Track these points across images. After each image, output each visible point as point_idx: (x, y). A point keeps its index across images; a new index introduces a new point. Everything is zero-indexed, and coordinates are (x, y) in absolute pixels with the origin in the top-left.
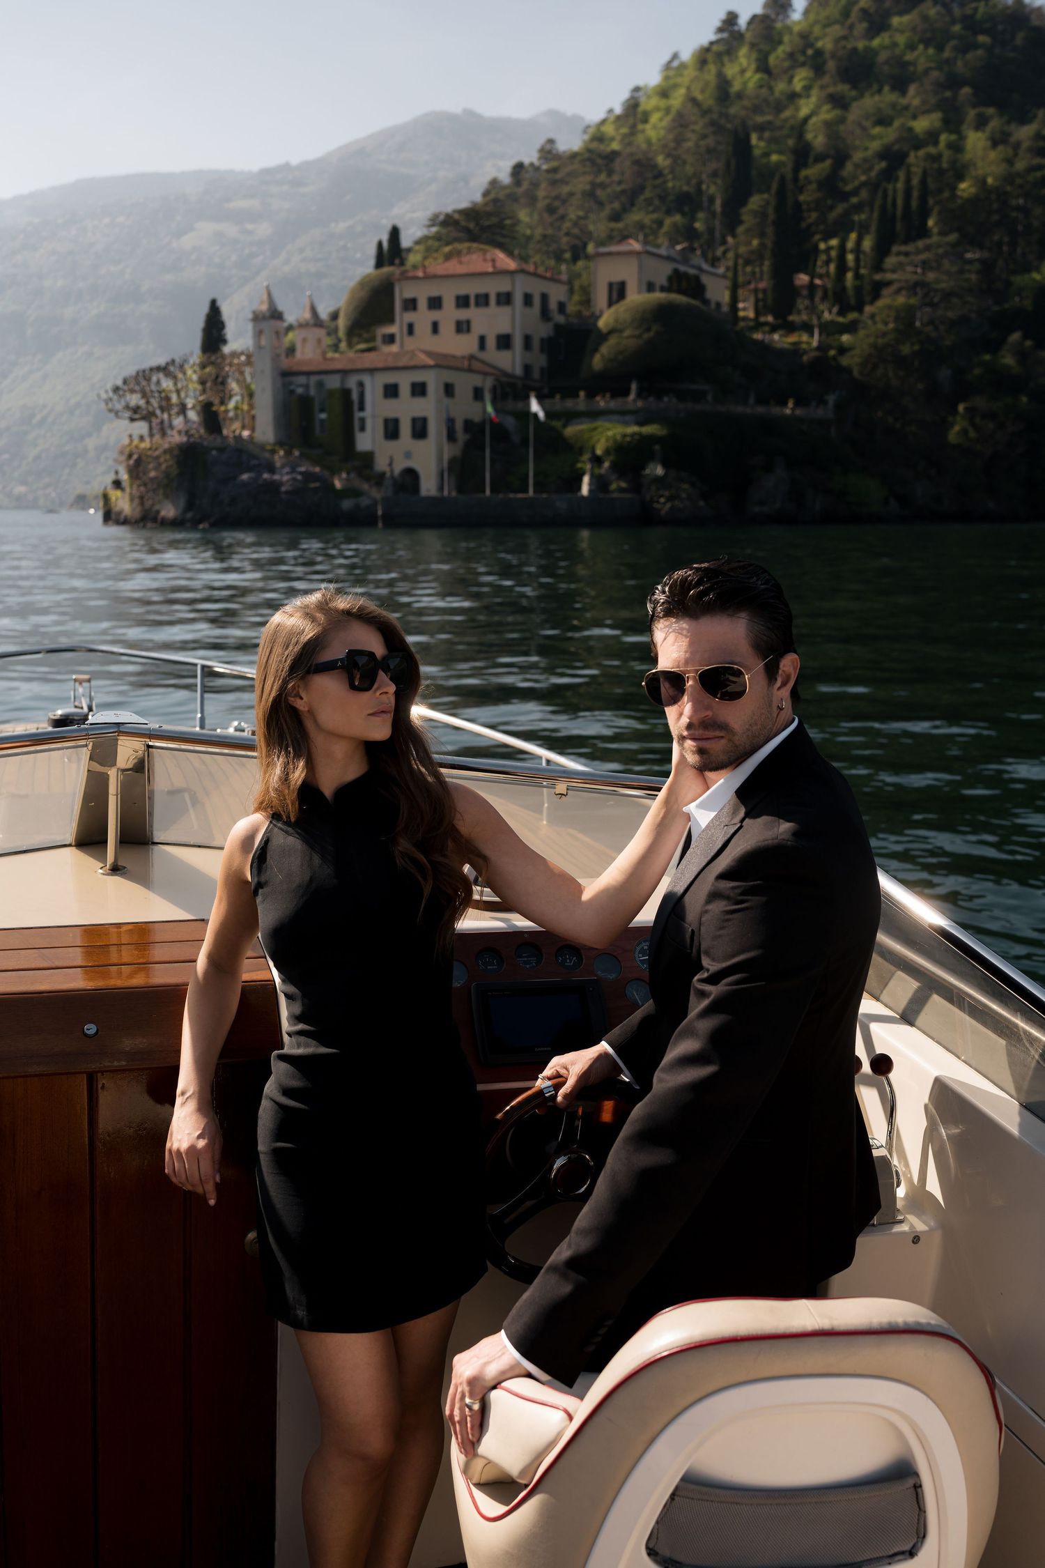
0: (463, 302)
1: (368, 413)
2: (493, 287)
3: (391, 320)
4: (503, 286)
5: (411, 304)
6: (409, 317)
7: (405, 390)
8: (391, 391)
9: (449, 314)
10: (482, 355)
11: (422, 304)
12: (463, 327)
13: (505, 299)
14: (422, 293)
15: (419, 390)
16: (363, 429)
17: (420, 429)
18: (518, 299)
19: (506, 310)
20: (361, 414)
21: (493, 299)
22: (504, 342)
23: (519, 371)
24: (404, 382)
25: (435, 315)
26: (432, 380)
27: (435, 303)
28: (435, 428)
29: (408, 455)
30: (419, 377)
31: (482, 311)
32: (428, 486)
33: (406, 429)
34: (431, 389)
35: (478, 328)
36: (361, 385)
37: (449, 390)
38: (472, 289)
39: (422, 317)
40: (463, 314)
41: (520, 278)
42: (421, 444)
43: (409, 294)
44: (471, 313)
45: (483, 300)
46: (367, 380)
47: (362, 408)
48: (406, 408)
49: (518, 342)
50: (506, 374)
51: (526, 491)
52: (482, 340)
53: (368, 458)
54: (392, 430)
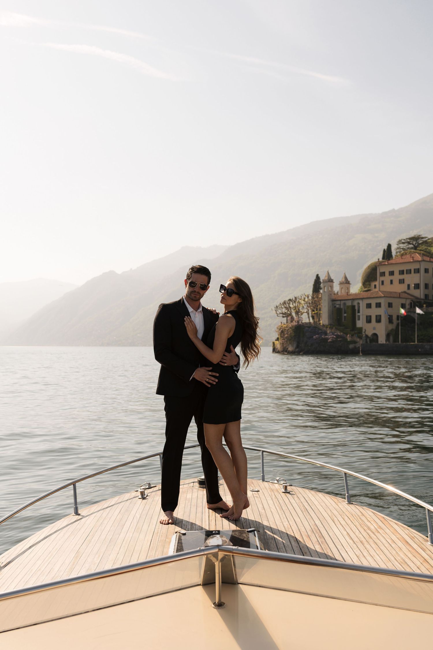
0: (402, 272)
1: (361, 314)
2: (412, 267)
3: (375, 280)
4: (417, 266)
5: (383, 274)
6: (382, 278)
7: (373, 305)
8: (369, 306)
9: (397, 277)
10: (408, 291)
11: (387, 274)
12: (402, 281)
13: (417, 271)
14: (386, 270)
15: (378, 305)
16: (359, 319)
17: (378, 319)
18: (422, 271)
19: (418, 275)
20: (359, 314)
21: (413, 271)
22: (417, 286)
23: (422, 297)
24: (373, 302)
25: (391, 278)
26: (383, 302)
27: (392, 273)
28: (384, 319)
29: (374, 328)
30: (378, 301)
31: (409, 275)
32: (382, 340)
33: (374, 319)
34: (382, 305)
35: (407, 282)
36: (359, 304)
37: (390, 305)
38: (405, 268)
39: (387, 278)
40: (402, 277)
41: (423, 264)
42: (379, 324)
43: (382, 271)
44: (405, 276)
45: (409, 272)
46: (360, 302)
47: (359, 312)
48: (374, 312)
49: (422, 286)
50: (417, 298)
51: (415, 342)
52: (409, 286)
53: (361, 329)
54: (369, 320)
